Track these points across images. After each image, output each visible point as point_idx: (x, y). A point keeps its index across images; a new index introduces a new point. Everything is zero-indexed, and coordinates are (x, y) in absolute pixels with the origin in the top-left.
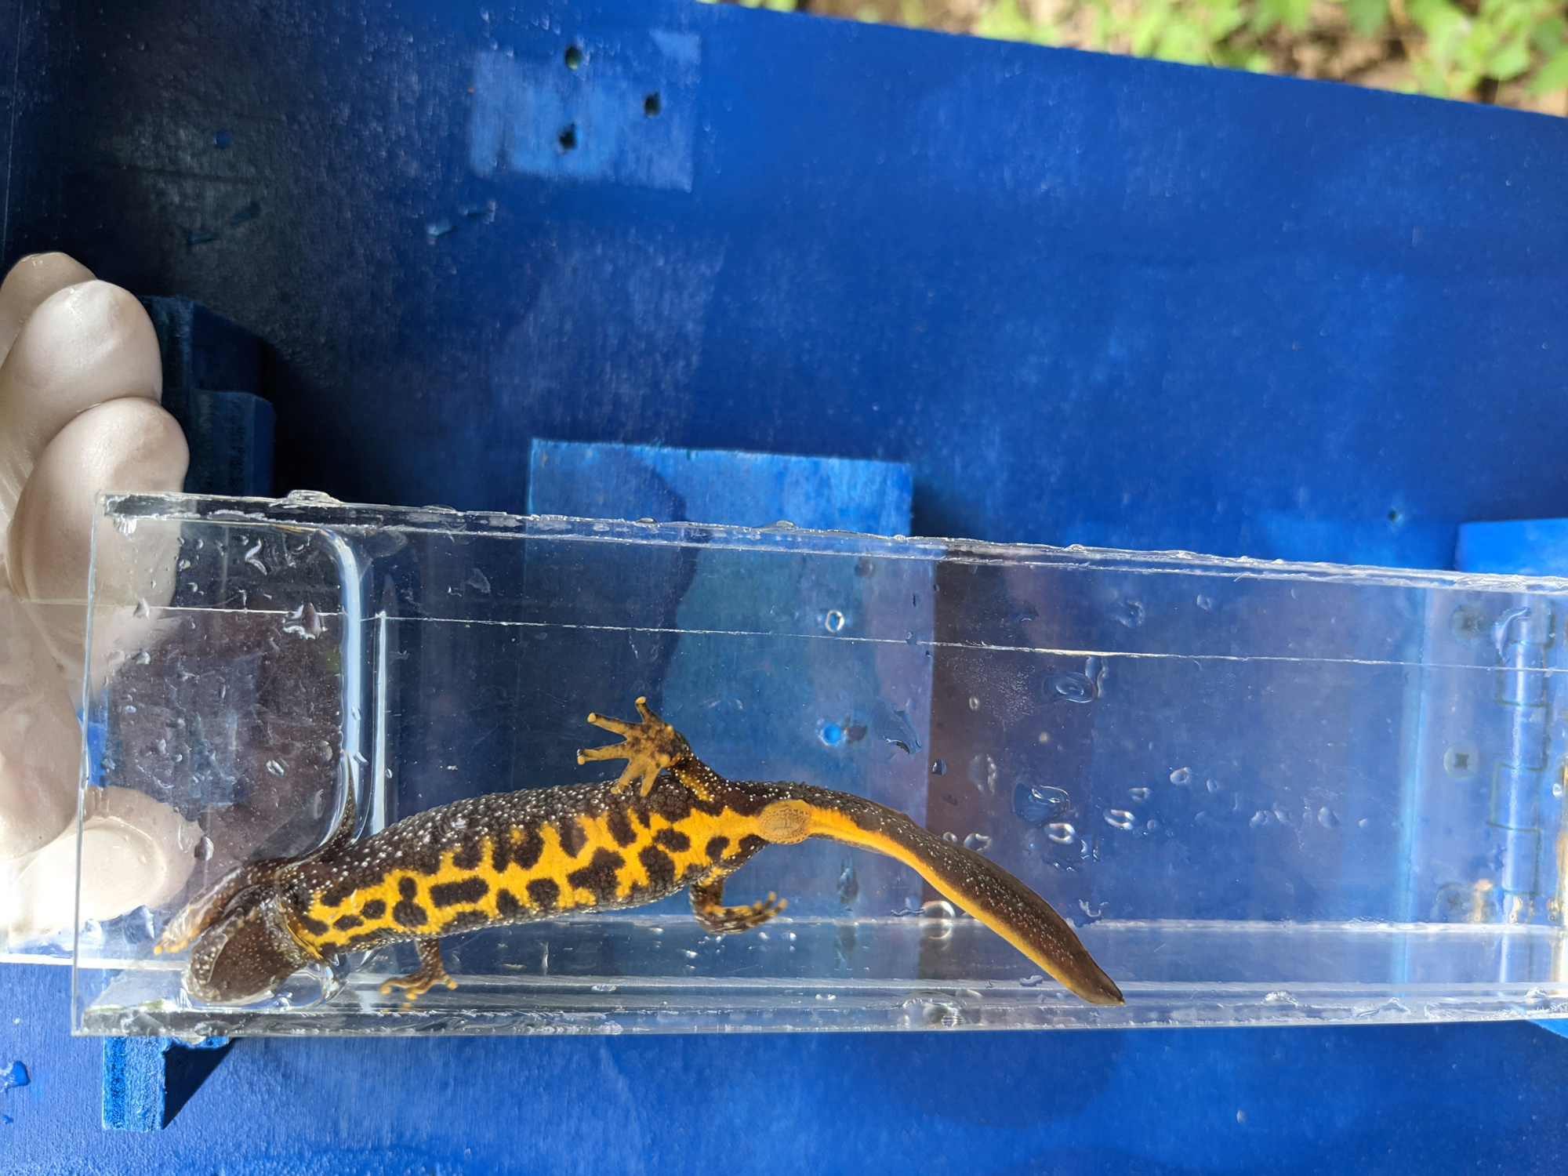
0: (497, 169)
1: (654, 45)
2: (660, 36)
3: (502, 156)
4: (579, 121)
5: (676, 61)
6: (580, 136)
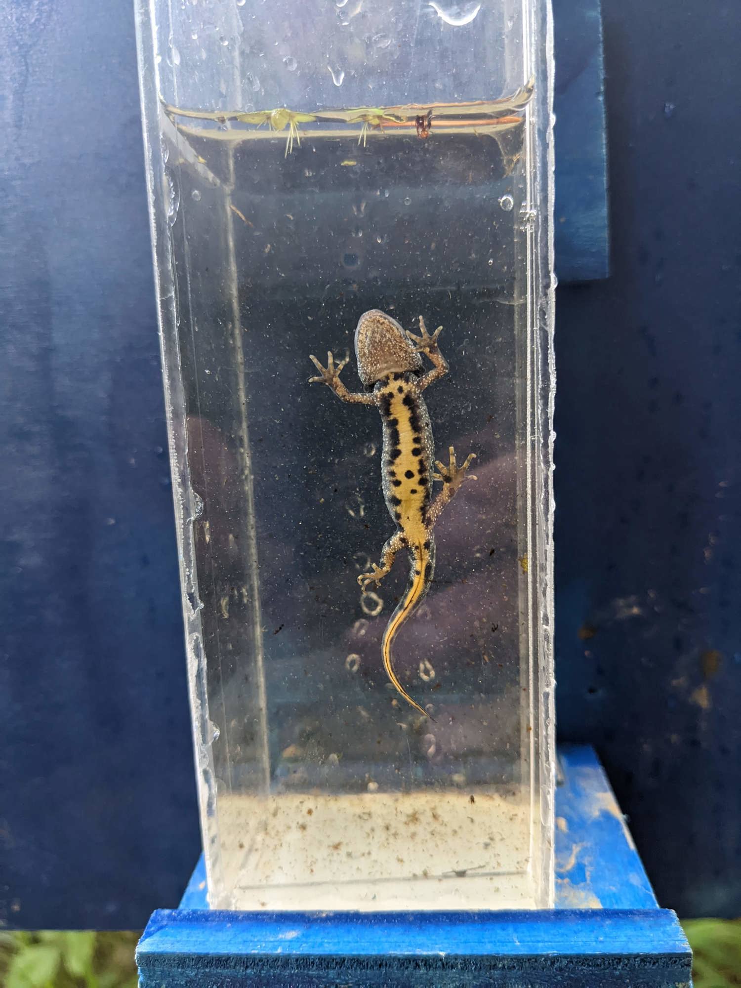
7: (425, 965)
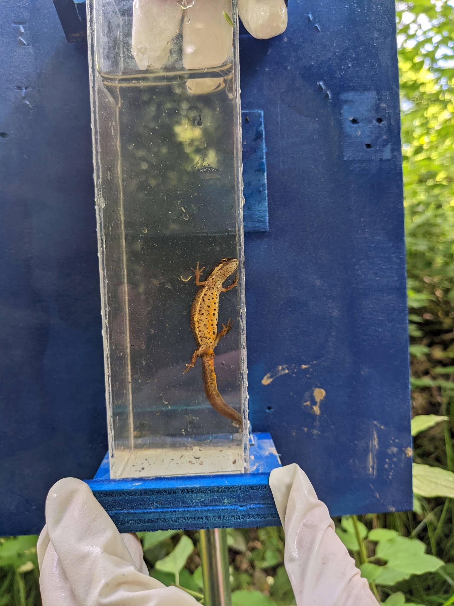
0: (342, 100)
1: (387, 144)
2: (389, 147)
3: (346, 102)
4: (360, 124)
5: (383, 152)
6: (355, 125)
7: (191, 492)
